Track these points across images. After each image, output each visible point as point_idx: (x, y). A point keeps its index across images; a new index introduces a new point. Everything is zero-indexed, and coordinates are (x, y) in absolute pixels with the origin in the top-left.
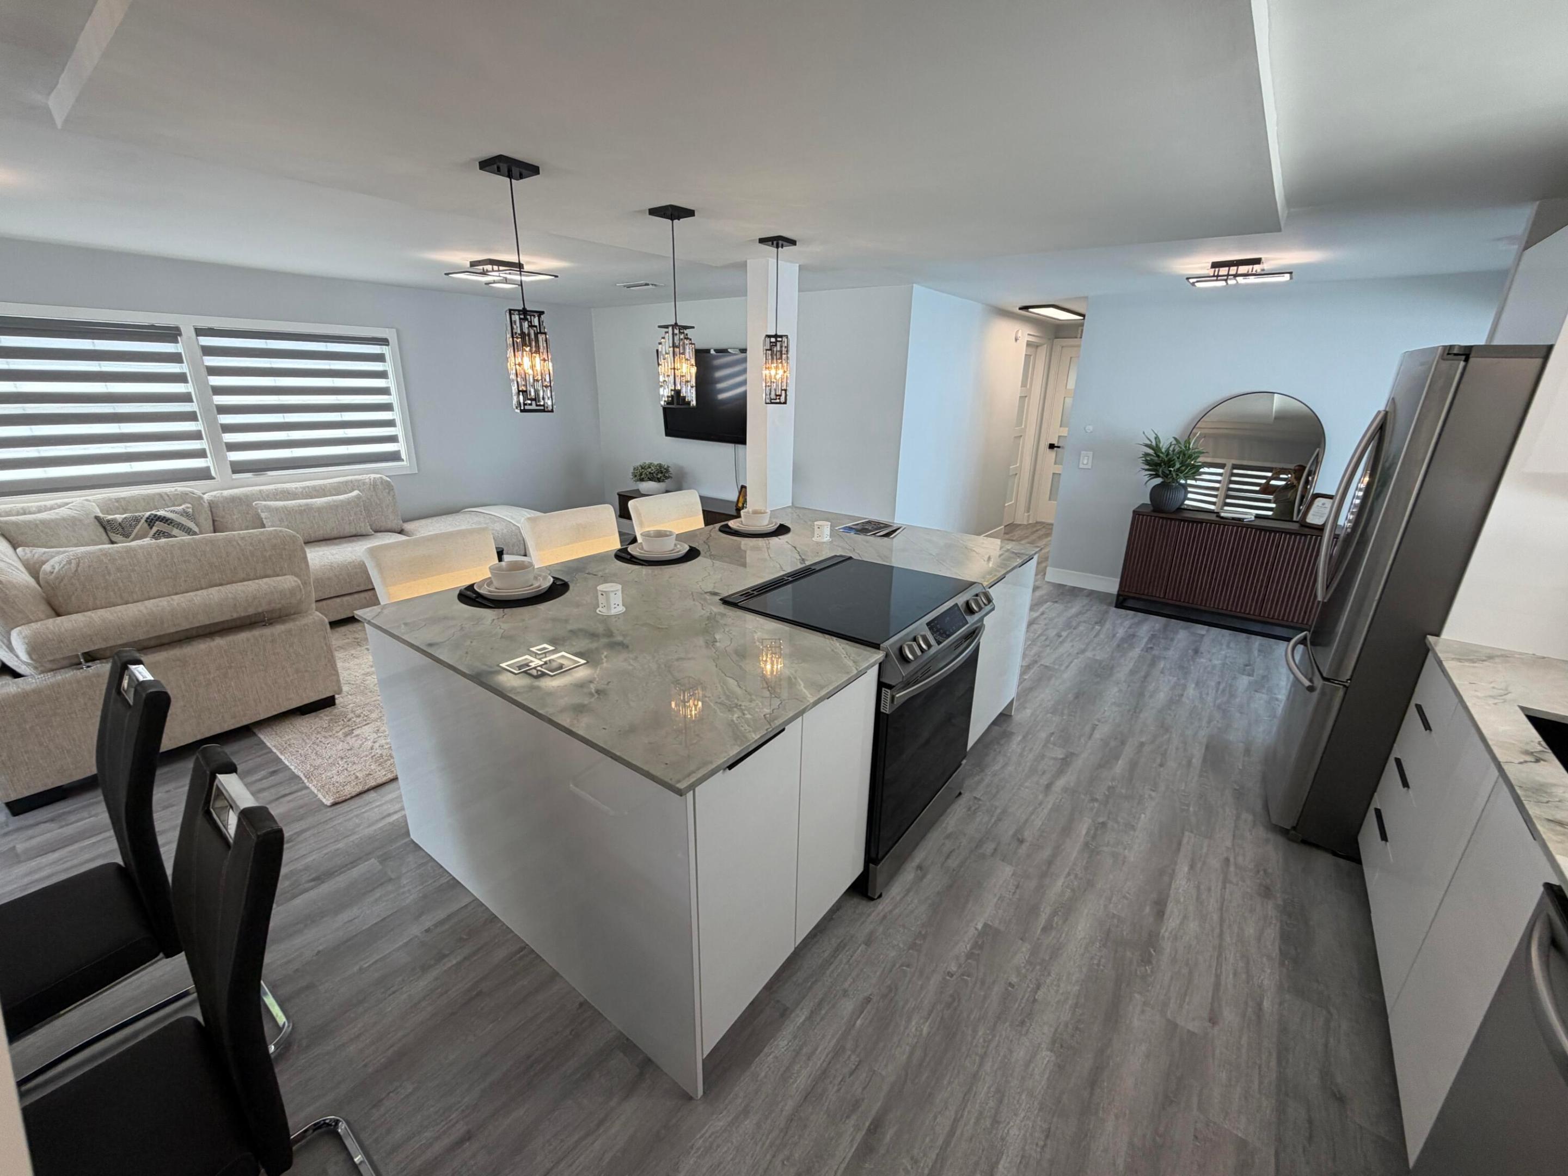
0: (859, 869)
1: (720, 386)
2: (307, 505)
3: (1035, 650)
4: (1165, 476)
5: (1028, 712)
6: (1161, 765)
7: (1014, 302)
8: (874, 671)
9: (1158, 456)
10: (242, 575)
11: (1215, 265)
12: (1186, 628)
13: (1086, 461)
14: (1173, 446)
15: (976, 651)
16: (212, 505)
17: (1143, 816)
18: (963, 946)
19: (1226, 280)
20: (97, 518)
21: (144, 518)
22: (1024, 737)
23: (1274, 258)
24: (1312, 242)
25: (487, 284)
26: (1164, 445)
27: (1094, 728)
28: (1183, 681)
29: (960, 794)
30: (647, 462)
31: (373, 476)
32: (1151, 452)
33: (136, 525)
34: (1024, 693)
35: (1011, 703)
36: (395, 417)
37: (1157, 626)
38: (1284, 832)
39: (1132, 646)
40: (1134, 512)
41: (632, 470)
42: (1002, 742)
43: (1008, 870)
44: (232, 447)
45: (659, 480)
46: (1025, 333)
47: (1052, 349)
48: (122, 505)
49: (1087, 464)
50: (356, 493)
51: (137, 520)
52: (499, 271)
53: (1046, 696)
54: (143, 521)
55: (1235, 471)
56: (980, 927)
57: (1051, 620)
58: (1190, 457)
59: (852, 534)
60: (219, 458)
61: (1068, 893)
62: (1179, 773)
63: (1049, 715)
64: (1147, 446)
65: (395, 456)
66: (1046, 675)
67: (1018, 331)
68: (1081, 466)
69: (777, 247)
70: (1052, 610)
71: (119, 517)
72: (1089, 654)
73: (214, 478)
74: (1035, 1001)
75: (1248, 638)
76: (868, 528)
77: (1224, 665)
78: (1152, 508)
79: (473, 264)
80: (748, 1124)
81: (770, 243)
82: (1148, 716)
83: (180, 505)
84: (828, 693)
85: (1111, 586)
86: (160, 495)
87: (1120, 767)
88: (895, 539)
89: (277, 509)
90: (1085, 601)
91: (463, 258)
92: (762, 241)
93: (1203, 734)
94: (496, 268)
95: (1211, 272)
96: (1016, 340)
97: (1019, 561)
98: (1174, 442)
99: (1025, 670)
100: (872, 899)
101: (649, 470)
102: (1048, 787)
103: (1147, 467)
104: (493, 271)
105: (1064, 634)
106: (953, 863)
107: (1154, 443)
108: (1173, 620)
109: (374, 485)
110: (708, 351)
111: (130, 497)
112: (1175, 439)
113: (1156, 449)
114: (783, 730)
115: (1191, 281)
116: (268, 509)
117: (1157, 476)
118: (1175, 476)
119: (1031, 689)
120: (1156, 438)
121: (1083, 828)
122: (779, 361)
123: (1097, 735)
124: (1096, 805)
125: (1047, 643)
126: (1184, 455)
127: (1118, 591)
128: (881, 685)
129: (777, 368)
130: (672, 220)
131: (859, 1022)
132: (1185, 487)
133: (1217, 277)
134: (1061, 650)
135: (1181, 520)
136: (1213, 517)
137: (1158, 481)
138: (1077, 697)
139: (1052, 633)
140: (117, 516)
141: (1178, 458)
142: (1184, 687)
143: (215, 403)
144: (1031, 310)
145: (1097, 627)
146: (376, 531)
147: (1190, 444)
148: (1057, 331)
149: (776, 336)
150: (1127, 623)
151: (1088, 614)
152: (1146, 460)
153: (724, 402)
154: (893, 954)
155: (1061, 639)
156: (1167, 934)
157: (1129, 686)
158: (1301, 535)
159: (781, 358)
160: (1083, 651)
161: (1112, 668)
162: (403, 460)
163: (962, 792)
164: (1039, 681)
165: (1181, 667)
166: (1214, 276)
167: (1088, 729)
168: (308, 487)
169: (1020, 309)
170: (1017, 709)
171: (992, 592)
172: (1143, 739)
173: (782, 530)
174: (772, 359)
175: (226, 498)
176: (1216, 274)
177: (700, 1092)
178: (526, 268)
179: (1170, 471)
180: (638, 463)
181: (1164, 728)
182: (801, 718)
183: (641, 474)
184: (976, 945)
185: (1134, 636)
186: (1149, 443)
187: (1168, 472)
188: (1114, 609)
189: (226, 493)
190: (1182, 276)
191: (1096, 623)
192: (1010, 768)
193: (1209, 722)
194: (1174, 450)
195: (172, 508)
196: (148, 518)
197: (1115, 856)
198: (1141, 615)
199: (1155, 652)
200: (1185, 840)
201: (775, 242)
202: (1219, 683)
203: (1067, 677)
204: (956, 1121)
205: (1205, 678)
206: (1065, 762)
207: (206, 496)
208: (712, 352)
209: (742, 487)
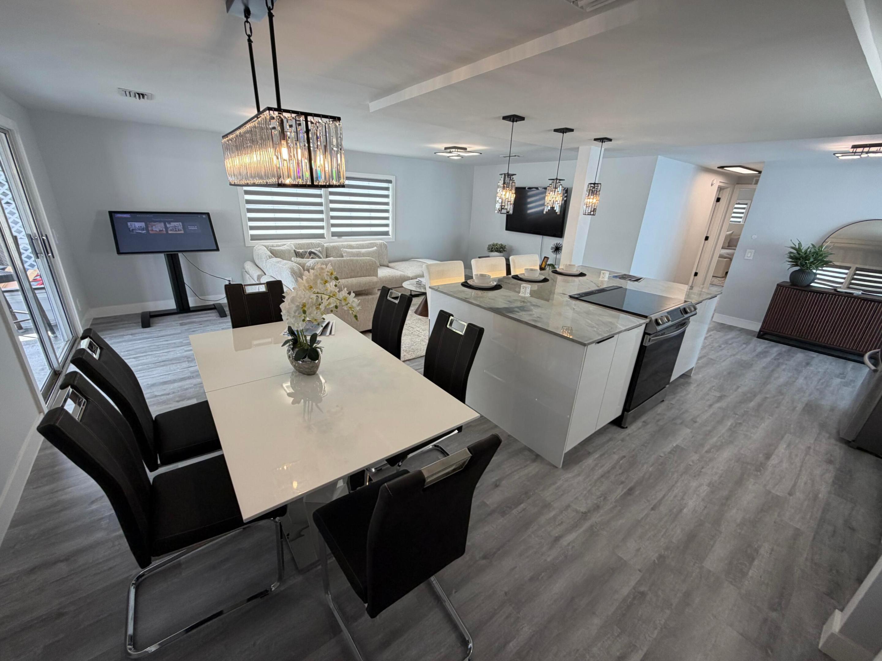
0: (619, 413)
1: (529, 206)
2: (359, 251)
3: (705, 351)
4: (802, 265)
5: (700, 376)
6: (777, 407)
7: (714, 165)
8: (644, 326)
9: (799, 254)
10: (359, 275)
11: (854, 147)
12: (801, 352)
13: (749, 255)
14: (810, 249)
15: (683, 333)
16: (327, 249)
17: (763, 424)
18: (668, 449)
19: (860, 155)
20: (294, 250)
21: (308, 252)
22: (697, 385)
25: (449, 157)
26: (804, 248)
27: (738, 387)
28: (796, 376)
29: (663, 401)
30: (495, 243)
31: (380, 241)
32: (794, 251)
33: (306, 254)
34: (699, 368)
35: (692, 369)
36: (389, 216)
37: (784, 349)
38: (848, 443)
39: (765, 357)
40: (778, 285)
41: (488, 246)
42: (686, 385)
43: (688, 431)
44: (334, 225)
45: (500, 252)
46: (718, 181)
47: (733, 191)
48: (301, 246)
49: (750, 257)
50: (375, 248)
51: (306, 252)
52: (457, 151)
53: (711, 371)
54: (308, 253)
55: (858, 272)
56: (674, 445)
57: (716, 339)
58: (821, 255)
59: (618, 279)
60: (328, 229)
61: (719, 443)
62: (787, 412)
63: (712, 379)
64: (792, 248)
65: (386, 233)
66: (711, 362)
67: (713, 180)
68: (746, 258)
69: (602, 142)
70: (718, 335)
71: (301, 251)
72: (738, 357)
73: (325, 238)
74: (701, 472)
76: (624, 277)
77: (825, 372)
78: (790, 284)
79: (446, 148)
80: (580, 478)
81: (600, 141)
82: (772, 387)
83: (318, 248)
84: (629, 328)
85: (756, 327)
86: (311, 243)
87: (752, 404)
88: (640, 282)
89: (349, 252)
90: (738, 333)
91: (442, 146)
92: (595, 140)
93: (805, 399)
94: (456, 150)
95: (851, 150)
96: (712, 185)
97: (710, 296)
98: (811, 246)
99: (700, 358)
100: (623, 428)
101: (497, 246)
102: (710, 406)
103: (790, 260)
104: (455, 151)
105: (723, 346)
106: (661, 423)
107: (797, 247)
108: (794, 348)
109: (381, 245)
110: (525, 188)
111: (303, 243)
112: (812, 245)
113: (798, 250)
114: (613, 337)
115: (837, 155)
116: (346, 252)
117: (797, 265)
118: (809, 266)
119: (702, 367)
120: (799, 244)
121: (729, 423)
122: (595, 195)
123: (740, 390)
124: (737, 416)
125: (713, 349)
126: (817, 254)
127: (761, 329)
128: (645, 333)
129: (593, 198)
130: (563, 133)
131: (621, 462)
132: (816, 274)
133: (855, 153)
134: (720, 353)
135: (809, 291)
137: (797, 268)
138: (729, 373)
139: (716, 345)
140: (300, 250)
141: (813, 256)
142: (797, 378)
143: (330, 207)
144: (725, 168)
145: (744, 346)
146: (381, 266)
147: (822, 248)
148: (740, 180)
149: (594, 184)
150: (764, 346)
151: (739, 339)
152: (790, 256)
153: (532, 213)
154: (634, 446)
155: (721, 348)
156: (770, 465)
157: (761, 373)
159: (596, 194)
160: (734, 355)
161: (752, 365)
162: (390, 235)
163: (664, 400)
164: (706, 365)
165: (796, 369)
166: (853, 152)
167: (735, 387)
168: (358, 244)
169: (718, 168)
170: (695, 374)
171: (697, 306)
172: (768, 396)
173: (582, 275)
174: (592, 194)
175: (331, 246)
176: (854, 151)
177: (561, 467)
178: (468, 149)
179: (806, 263)
180: (491, 243)
181: (780, 393)
182: (618, 335)
183: (492, 248)
184: (672, 450)
185: (767, 352)
186: (794, 246)
187: (804, 264)
188: (756, 338)
189: (331, 244)
190: (831, 151)
191: (744, 344)
192: (690, 396)
193: (810, 395)
194: (810, 251)
195: (316, 249)
196: (309, 252)
197: (746, 436)
198: (773, 343)
199: (781, 361)
200: (786, 436)
201: (602, 141)
202: (820, 379)
203: (725, 365)
204: (664, 497)
205: (811, 376)
206: (720, 398)
207: (325, 245)
208: (527, 189)
209: (545, 257)
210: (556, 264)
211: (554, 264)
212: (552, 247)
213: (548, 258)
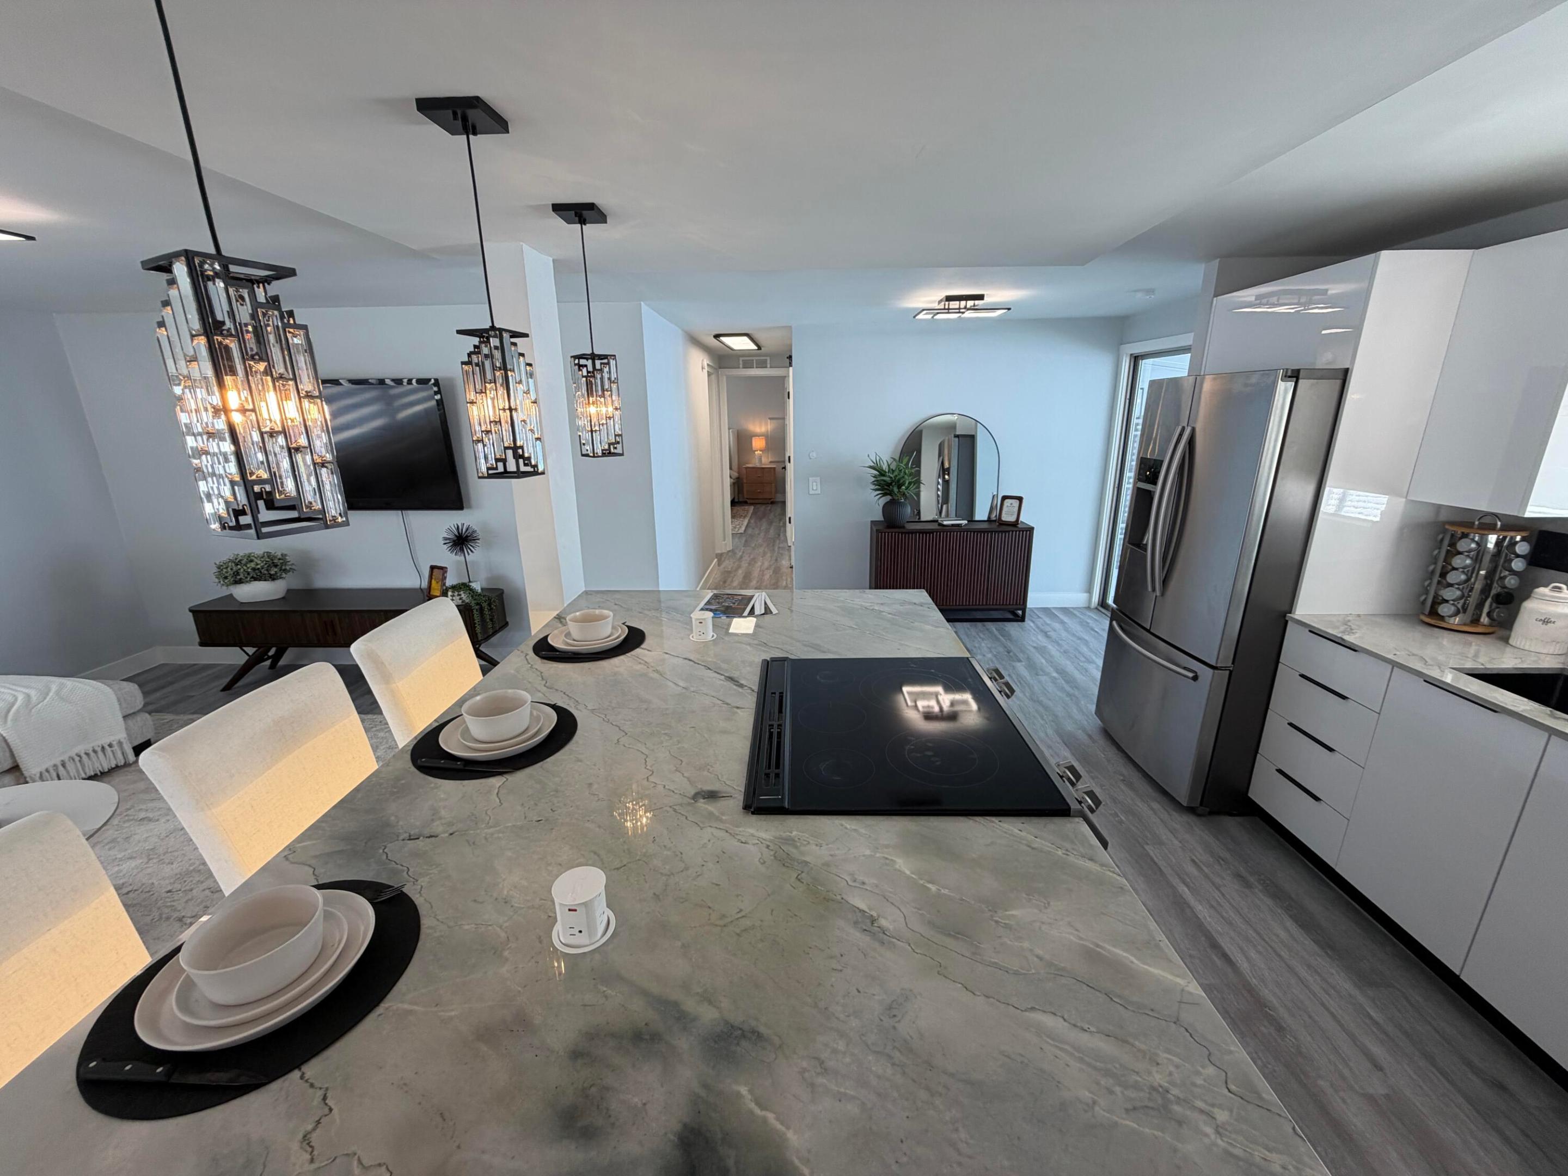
4: (894, 494)
9: (882, 476)
11: (949, 299)
13: (815, 486)
19: (958, 314)
23: (994, 296)
24: (1018, 283)
32: (876, 472)
38: (1191, 810)
45: (273, 578)
46: (706, 363)
47: (718, 381)
49: (816, 490)
64: (873, 468)
67: (703, 360)
68: (811, 492)
69: (578, 222)
75: (984, 626)
78: (886, 522)
81: (573, 213)
92: (558, 208)
95: (943, 305)
103: (874, 487)
107: (877, 465)
113: (880, 469)
117: (887, 494)
120: (876, 459)
122: (608, 393)
133: (948, 310)
136: (935, 526)
137: (888, 498)
144: (720, 339)
152: (875, 481)
158: (999, 532)
159: (609, 389)
166: (945, 309)
169: (714, 336)
173: (634, 635)
176: (947, 307)
179: (899, 488)
183: (237, 573)
186: (874, 464)
187: (896, 489)
201: (579, 213)
209: (433, 568)
210: (471, 580)
211: (466, 581)
212: (445, 539)
213: (443, 569)
